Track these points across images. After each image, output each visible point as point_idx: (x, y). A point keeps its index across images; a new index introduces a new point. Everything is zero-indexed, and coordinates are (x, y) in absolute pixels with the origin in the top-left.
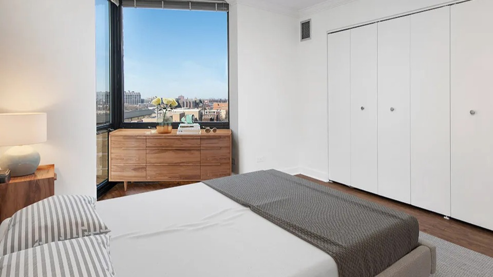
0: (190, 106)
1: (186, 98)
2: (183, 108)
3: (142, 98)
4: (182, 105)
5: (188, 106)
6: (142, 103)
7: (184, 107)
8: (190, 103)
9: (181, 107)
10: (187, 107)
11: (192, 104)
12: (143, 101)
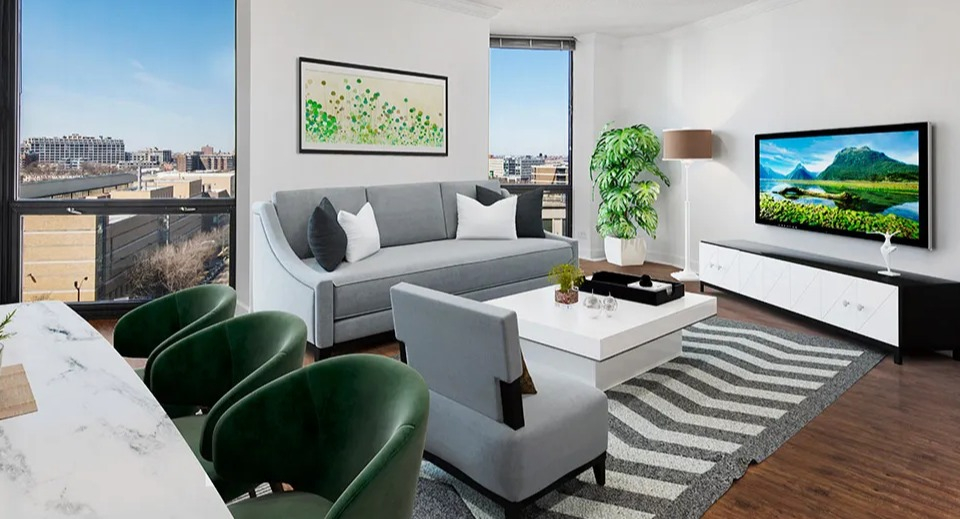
0: (222, 168)
1: (216, 151)
2: (207, 170)
3: (126, 150)
4: (206, 164)
5: (219, 166)
6: (127, 160)
7: (210, 168)
8: (222, 160)
9: (204, 169)
10: (216, 167)
11: (225, 162)
12: (128, 157)
